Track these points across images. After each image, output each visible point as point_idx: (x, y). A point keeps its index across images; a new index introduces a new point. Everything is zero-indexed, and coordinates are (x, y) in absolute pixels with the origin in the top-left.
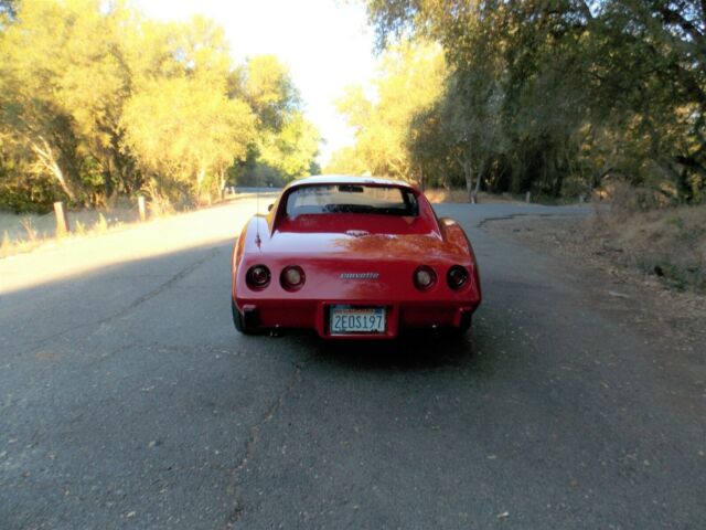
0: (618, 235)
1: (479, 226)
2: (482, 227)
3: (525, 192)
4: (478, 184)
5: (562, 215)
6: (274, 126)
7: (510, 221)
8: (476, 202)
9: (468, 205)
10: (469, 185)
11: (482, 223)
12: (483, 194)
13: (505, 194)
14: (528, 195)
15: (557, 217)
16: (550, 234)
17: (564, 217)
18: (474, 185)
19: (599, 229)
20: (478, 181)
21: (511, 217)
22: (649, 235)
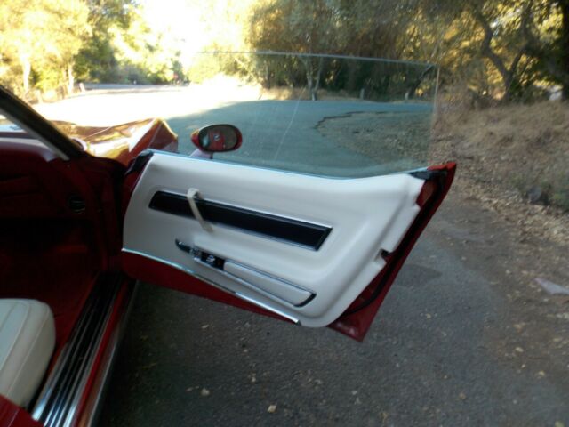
0: (462, 138)
1: (316, 127)
2: (320, 129)
3: (360, 89)
4: (318, 82)
5: (395, 112)
6: (122, 21)
7: (347, 120)
8: (316, 99)
9: (309, 102)
10: (310, 83)
11: (320, 122)
12: (323, 91)
13: (341, 91)
14: (362, 91)
15: (390, 115)
16: (391, 136)
17: (397, 115)
18: (314, 82)
19: (441, 130)
20: (317, 79)
21: (349, 115)
22: (499, 138)
